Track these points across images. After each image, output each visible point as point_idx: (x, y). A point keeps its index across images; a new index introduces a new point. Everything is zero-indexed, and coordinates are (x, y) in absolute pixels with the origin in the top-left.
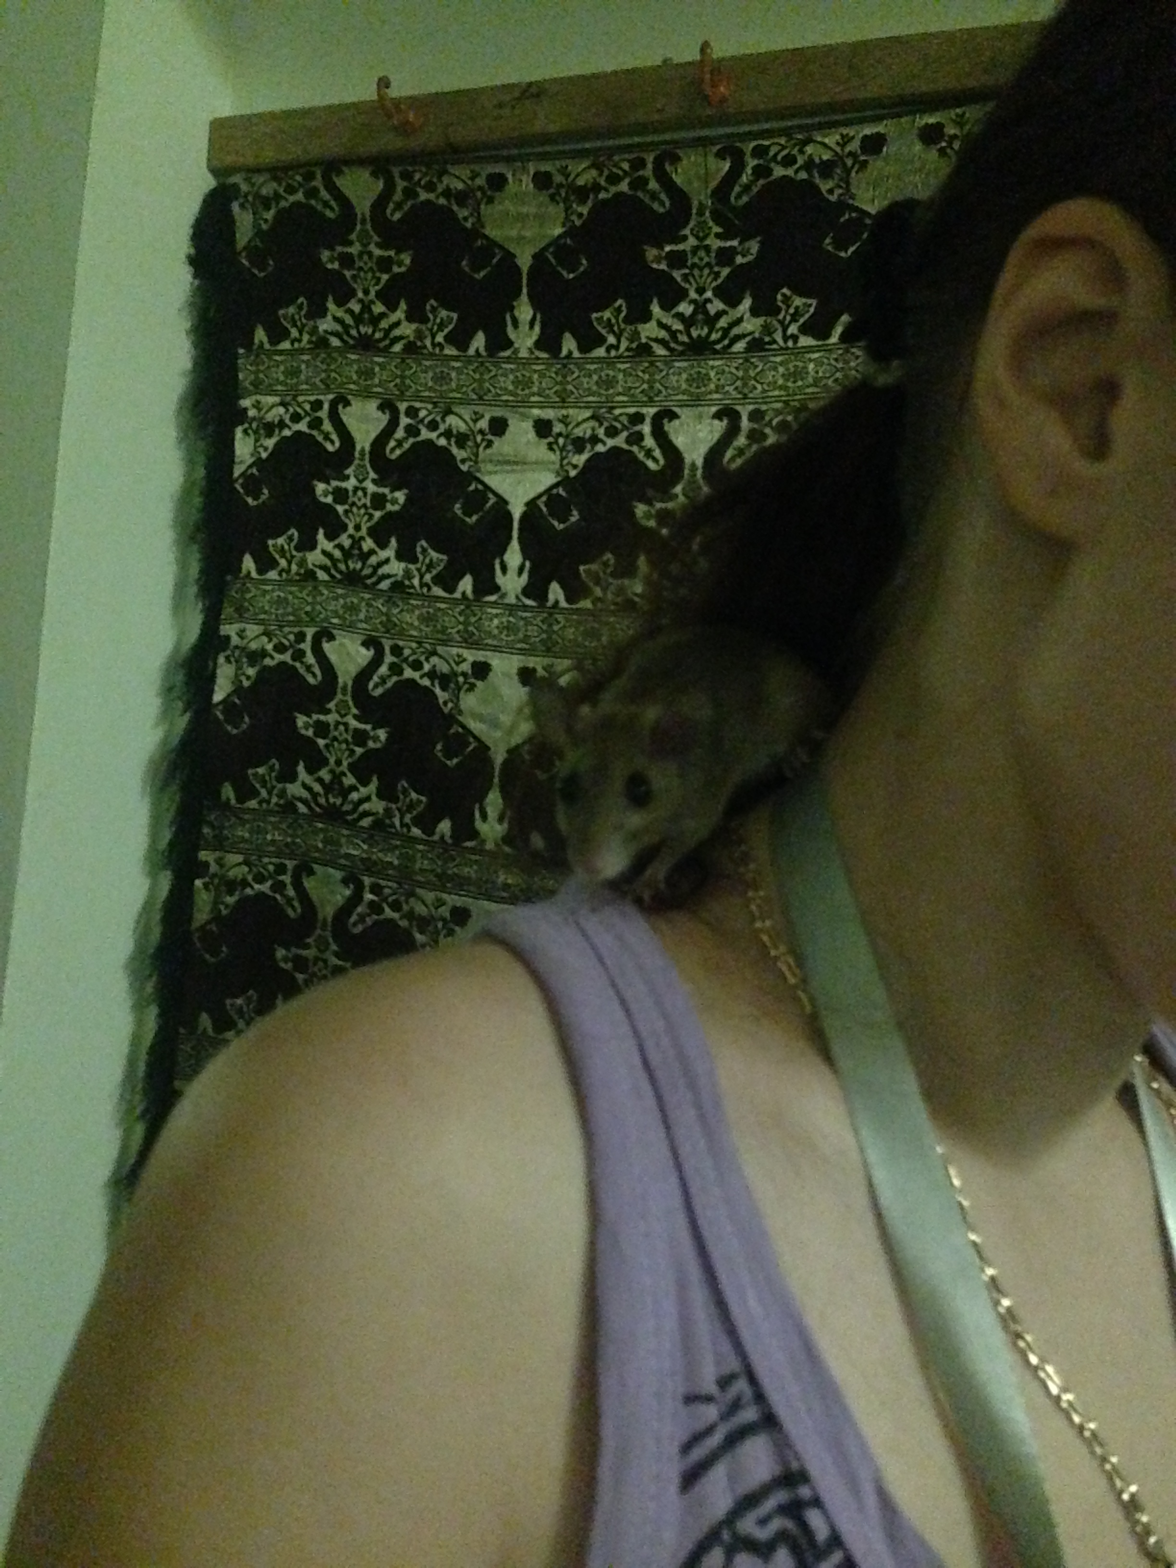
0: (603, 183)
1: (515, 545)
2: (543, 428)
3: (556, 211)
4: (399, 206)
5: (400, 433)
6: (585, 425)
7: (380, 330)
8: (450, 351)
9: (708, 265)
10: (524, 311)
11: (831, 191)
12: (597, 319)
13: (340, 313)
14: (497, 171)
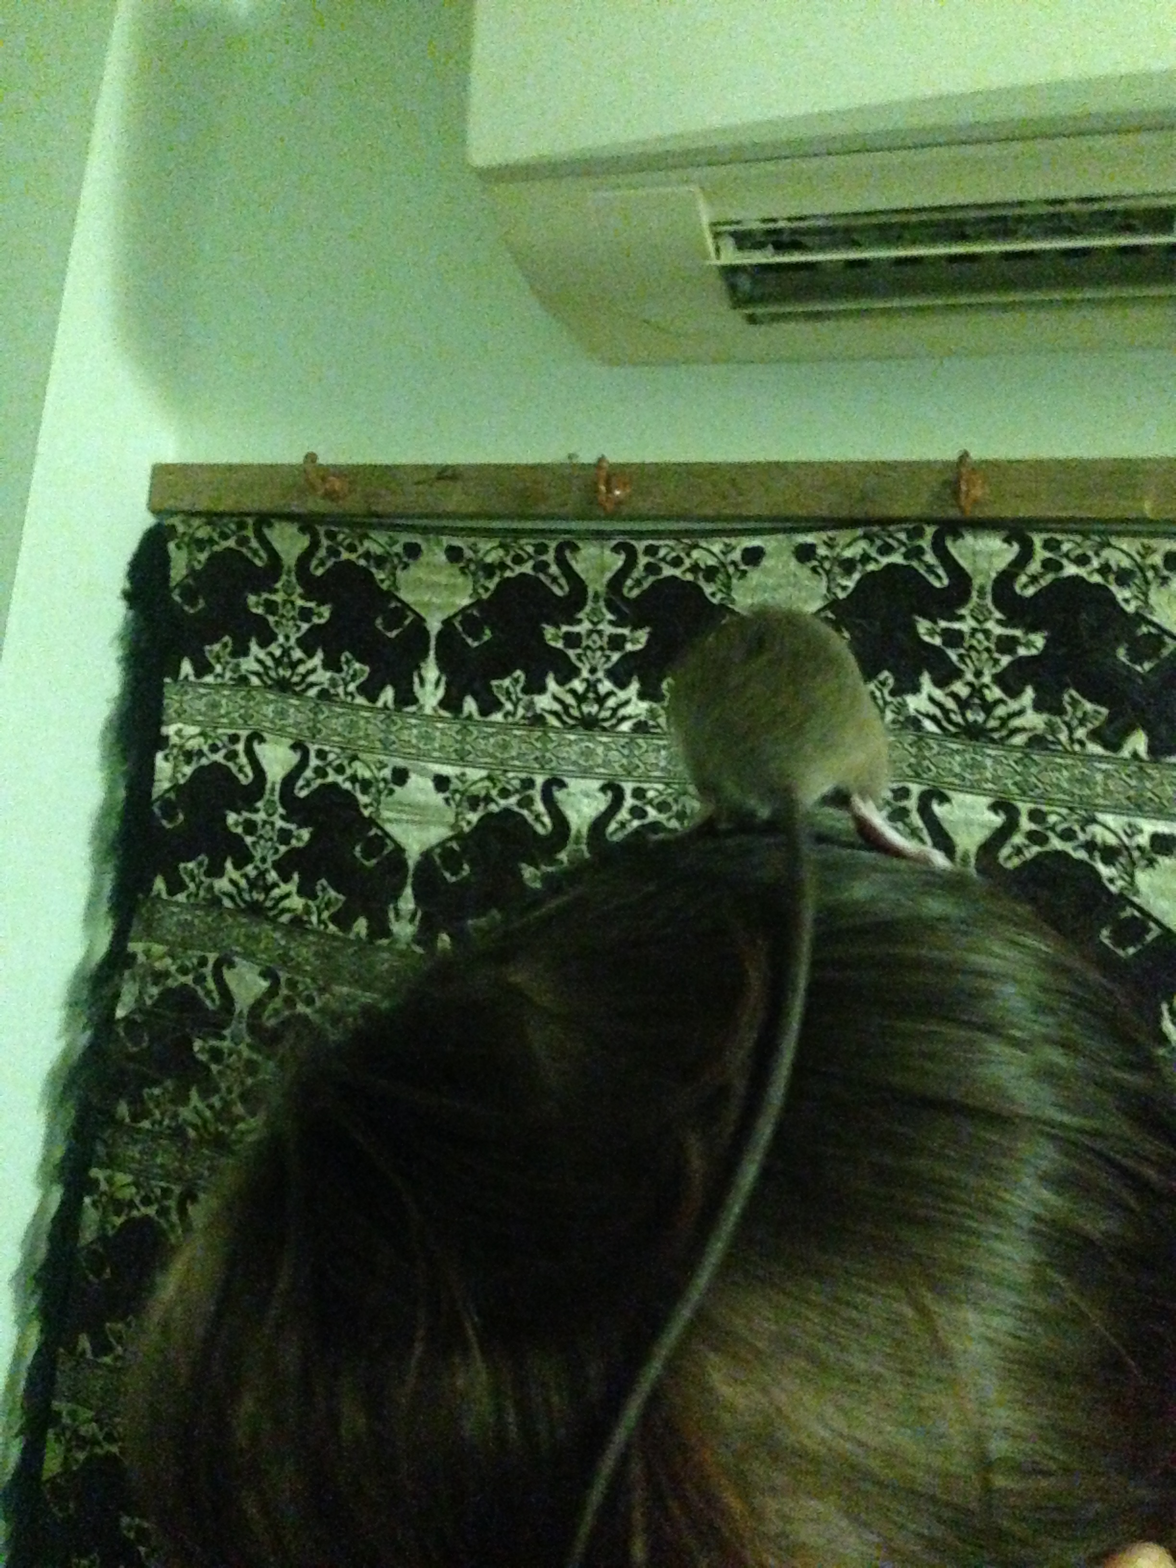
0: (509, 563)
1: (408, 891)
2: (441, 783)
3: (464, 583)
4: (322, 563)
5: (308, 773)
6: (480, 785)
7: (298, 675)
8: (360, 700)
9: (601, 648)
10: (431, 671)
11: (713, 595)
12: (497, 687)
13: (262, 655)
14: (414, 541)
